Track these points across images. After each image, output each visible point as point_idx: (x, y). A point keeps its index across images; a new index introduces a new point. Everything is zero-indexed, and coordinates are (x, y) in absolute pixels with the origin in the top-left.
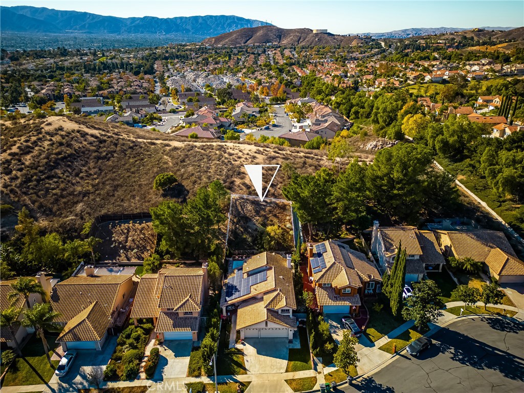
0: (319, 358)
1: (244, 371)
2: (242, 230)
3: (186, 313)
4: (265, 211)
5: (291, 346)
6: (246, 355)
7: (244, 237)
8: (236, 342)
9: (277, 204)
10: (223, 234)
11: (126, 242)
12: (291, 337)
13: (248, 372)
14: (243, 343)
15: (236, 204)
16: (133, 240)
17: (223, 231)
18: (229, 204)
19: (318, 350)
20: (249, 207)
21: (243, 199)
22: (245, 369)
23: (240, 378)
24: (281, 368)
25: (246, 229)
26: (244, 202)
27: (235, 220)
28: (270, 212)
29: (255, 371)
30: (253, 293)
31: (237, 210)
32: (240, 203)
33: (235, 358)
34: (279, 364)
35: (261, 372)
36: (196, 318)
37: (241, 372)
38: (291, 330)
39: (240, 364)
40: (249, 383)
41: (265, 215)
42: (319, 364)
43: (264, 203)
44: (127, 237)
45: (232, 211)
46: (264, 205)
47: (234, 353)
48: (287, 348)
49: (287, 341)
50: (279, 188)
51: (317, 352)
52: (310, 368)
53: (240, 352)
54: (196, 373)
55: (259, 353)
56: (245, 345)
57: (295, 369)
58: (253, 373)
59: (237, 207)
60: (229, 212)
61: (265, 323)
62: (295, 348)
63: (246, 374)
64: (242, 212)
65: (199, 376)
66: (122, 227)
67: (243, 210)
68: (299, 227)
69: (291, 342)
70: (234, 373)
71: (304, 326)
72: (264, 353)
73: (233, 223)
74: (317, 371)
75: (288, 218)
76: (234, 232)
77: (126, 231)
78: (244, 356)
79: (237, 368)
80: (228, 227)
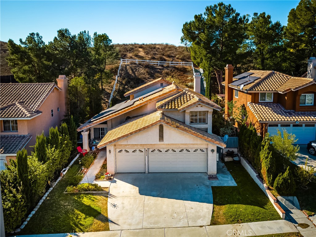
1: (103, 224)
4: (161, 74)
5: (215, 183)
6: (114, 196)
8: (97, 178)
9: (175, 67)
10: (107, 94)
12: (213, 169)
13: (111, 226)
14: (110, 179)
15: (126, 68)
17: (108, 91)
18: (118, 68)
19: (286, 174)
20: (142, 70)
21: (135, 64)
22: (106, 220)
24: (197, 218)
26: (136, 66)
27: (124, 82)
28: (167, 74)
29: (130, 225)
30: (138, 103)
31: (127, 73)
32: (131, 67)
33: (86, 201)
34: (193, 211)
35: (145, 225)
37: (93, 227)
38: (213, 151)
39: (96, 211)
43: (160, 67)
45: (121, 74)
46: (160, 69)
48: (207, 186)
49: (206, 177)
50: (178, 58)
51: (284, 179)
56: (115, 182)
57: (236, 219)
58: (126, 227)
59: (127, 70)
60: (117, 75)
62: (225, 185)
63: (107, 229)
64: (133, 75)
67: (134, 72)
68: (204, 88)
71: (236, 159)
72: (154, 193)
73: (121, 84)
74: (296, 223)
75: (189, 78)
76: (121, 92)
78: (109, 197)
79: (85, 218)
80: (115, 87)
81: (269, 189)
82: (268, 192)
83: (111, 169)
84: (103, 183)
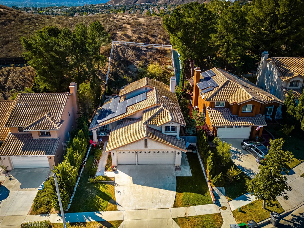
0: (221, 188)
1: (113, 206)
2: (122, 72)
4: (146, 56)
5: (179, 174)
6: (118, 185)
7: (125, 78)
8: (106, 169)
9: (157, 49)
10: (103, 76)
11: (6, 82)
12: (178, 163)
13: (118, 207)
14: (114, 171)
15: (117, 50)
16: (13, 81)
17: (104, 73)
18: (110, 50)
19: (219, 176)
20: (130, 52)
21: (124, 45)
22: (115, 203)
23: (107, 215)
24: (166, 202)
25: (126, 72)
26: (125, 48)
27: (116, 64)
28: (151, 56)
29: (129, 206)
31: (118, 55)
32: (121, 49)
33: (102, 189)
34: (164, 197)
35: (137, 207)
36: (55, 140)
37: (109, 207)
38: (178, 153)
39: (108, 196)
40: (120, 222)
41: (146, 59)
42: (221, 197)
43: (145, 49)
44: (7, 79)
45: (113, 56)
46: (145, 51)
47: (102, 182)
48: (174, 176)
49: (174, 168)
50: (160, 38)
51: (218, 179)
52: (209, 202)
53: (110, 181)
54: (43, 209)
55: (135, 182)
56: (117, 173)
57: (188, 203)
58: (126, 208)
59: (118, 52)
60: (110, 57)
61: (143, 141)
62: (185, 175)
63: (116, 209)
64: (123, 57)
65: (46, 213)
66: (3, 70)
67: (123, 55)
68: (180, 69)
69: (178, 169)
70: (97, 208)
71: (194, 152)
72: (142, 182)
73: (114, 66)
74: (220, 206)
75: (168, 61)
76: (114, 74)
77: (5, 73)
78: (116, 186)
79: (103, 202)
80: (109, 69)
81: (210, 181)
82: (208, 183)
83: (114, 162)
84: (109, 174)
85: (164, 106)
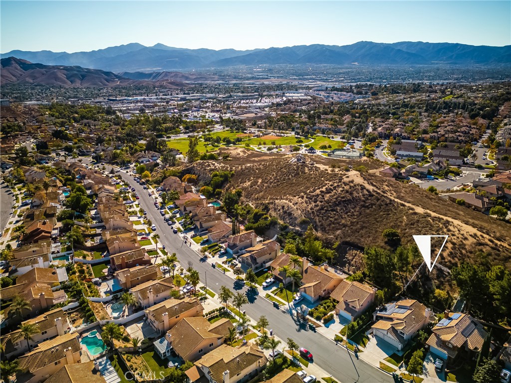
2: (421, 284)
3: (353, 307)
4: (444, 279)
5: (397, 353)
6: (370, 341)
7: (420, 289)
8: (370, 334)
10: (407, 281)
11: (352, 261)
13: (365, 348)
14: (373, 336)
16: (356, 262)
17: (408, 279)
22: (365, 346)
23: (360, 347)
24: (383, 357)
25: (424, 285)
27: (420, 276)
28: (448, 281)
30: (392, 316)
33: (364, 339)
34: (383, 355)
35: (371, 351)
36: (357, 311)
37: (362, 346)
38: (400, 344)
39: (364, 343)
40: (363, 352)
41: (443, 282)
42: (403, 367)
44: (353, 259)
45: (421, 269)
46: (446, 275)
47: (365, 337)
48: (394, 352)
52: (397, 366)
53: (369, 339)
55: (377, 345)
57: (389, 361)
58: (368, 350)
61: (386, 331)
66: (353, 252)
69: (398, 351)
70: (359, 344)
72: (379, 346)
73: (417, 277)
74: (400, 369)
76: (414, 283)
77: (354, 255)
79: (362, 343)
80: (413, 278)
83: (374, 333)
84: (370, 336)
85: (405, 322)
